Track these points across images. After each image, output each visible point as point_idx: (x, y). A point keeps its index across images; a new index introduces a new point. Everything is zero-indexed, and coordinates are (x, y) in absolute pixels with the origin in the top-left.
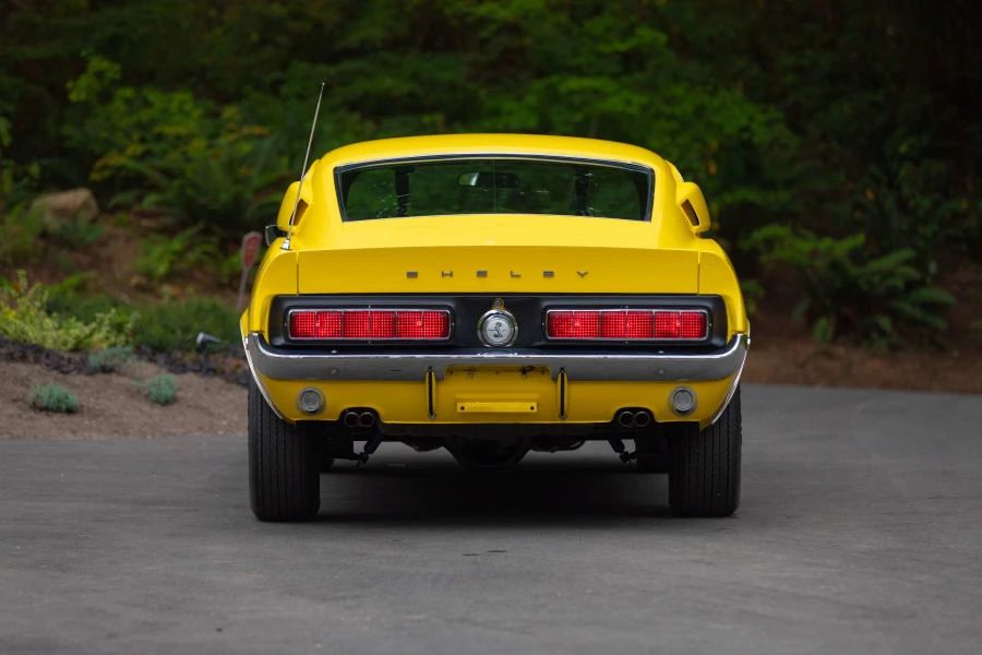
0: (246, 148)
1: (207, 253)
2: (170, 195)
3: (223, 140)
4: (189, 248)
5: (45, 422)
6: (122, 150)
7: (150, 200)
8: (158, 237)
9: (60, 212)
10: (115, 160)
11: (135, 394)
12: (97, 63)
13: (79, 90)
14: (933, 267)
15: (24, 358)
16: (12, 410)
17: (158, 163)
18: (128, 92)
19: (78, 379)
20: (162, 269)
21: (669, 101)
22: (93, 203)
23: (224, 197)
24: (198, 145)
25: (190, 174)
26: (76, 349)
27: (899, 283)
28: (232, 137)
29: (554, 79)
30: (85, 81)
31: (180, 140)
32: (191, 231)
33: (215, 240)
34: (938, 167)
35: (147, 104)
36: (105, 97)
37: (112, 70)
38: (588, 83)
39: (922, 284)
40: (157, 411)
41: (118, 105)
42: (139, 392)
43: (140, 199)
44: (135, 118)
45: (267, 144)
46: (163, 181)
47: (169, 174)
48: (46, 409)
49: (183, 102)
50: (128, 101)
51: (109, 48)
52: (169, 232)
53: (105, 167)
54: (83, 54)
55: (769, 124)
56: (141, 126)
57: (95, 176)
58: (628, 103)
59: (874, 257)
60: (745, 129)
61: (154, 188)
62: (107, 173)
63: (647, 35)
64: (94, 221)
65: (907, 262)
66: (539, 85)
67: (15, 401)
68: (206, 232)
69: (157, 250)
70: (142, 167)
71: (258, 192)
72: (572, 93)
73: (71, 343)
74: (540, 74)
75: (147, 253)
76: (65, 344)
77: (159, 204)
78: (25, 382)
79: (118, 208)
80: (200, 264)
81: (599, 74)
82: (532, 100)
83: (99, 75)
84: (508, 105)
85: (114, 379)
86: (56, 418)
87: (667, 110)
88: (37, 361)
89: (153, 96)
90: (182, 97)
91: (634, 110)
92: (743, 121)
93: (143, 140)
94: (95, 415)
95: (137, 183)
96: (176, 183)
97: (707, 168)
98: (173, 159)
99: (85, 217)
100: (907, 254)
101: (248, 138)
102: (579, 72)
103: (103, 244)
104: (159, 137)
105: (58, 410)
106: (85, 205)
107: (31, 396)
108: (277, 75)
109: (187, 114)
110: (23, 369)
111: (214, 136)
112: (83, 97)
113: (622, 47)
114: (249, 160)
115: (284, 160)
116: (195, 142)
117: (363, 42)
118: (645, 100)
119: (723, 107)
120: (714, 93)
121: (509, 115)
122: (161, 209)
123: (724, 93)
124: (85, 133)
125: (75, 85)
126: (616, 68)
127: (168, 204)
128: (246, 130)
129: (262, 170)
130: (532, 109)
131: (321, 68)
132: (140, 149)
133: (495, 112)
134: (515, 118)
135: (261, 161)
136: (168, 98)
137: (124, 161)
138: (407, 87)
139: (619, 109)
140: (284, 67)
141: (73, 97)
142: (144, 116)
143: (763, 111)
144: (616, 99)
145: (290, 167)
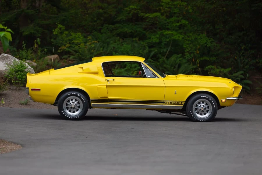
0: (93, 46)
2: (76, 56)
3: (88, 44)
6: (65, 45)
7: (71, 57)
9: (51, 60)
10: (63, 48)
12: (60, 26)
13: (56, 32)
14: (248, 75)
17: (73, 49)
18: (67, 32)
21: (188, 37)
22: (59, 58)
24: (82, 45)
25: (80, 51)
27: (239, 79)
28: (90, 43)
29: (163, 31)
30: (57, 30)
31: (78, 44)
34: (252, 51)
35: (71, 35)
36: (62, 33)
37: (63, 28)
38: (170, 32)
39: (245, 79)
41: (64, 35)
43: (69, 57)
44: (68, 38)
45: (98, 45)
46: (74, 53)
47: (76, 52)
50: (66, 34)
51: (62, 22)
53: (61, 49)
54: (57, 23)
55: (211, 42)
56: (69, 40)
57: (59, 51)
58: (179, 37)
59: (235, 73)
60: (206, 43)
61: (73, 55)
62: (61, 51)
63: (184, 22)
64: (59, 62)
65: (242, 74)
66: (159, 32)
70: (70, 50)
72: (167, 34)
74: (160, 29)
77: (73, 58)
79: (64, 59)
81: (173, 30)
82: (158, 36)
83: (60, 29)
84: (152, 37)
90: (79, 34)
91: (181, 39)
92: (205, 41)
93: (70, 43)
95: (68, 53)
96: (77, 54)
97: (197, 52)
98: (77, 48)
99: (57, 61)
100: (242, 72)
101: (93, 43)
102: (168, 29)
104: (73, 43)
106: (57, 58)
108: (100, 27)
109: (80, 38)
111: (85, 43)
112: (56, 33)
113: (178, 24)
114: (94, 48)
115: (102, 49)
116: (82, 44)
117: (121, 19)
118: (183, 36)
119: (201, 38)
120: (199, 35)
121: (153, 39)
122: (74, 59)
123: (201, 35)
124: (56, 41)
125: (55, 31)
126: (178, 29)
127: (75, 58)
128: (93, 42)
129: (97, 51)
130: (158, 38)
131: (111, 26)
132: (69, 45)
133: (150, 38)
134: (153, 40)
135: (96, 49)
136: (75, 34)
137: (65, 48)
138: (130, 31)
139: (177, 38)
140: (102, 25)
141: (54, 33)
142: (70, 38)
143: (210, 39)
144: (176, 36)
145: (103, 50)
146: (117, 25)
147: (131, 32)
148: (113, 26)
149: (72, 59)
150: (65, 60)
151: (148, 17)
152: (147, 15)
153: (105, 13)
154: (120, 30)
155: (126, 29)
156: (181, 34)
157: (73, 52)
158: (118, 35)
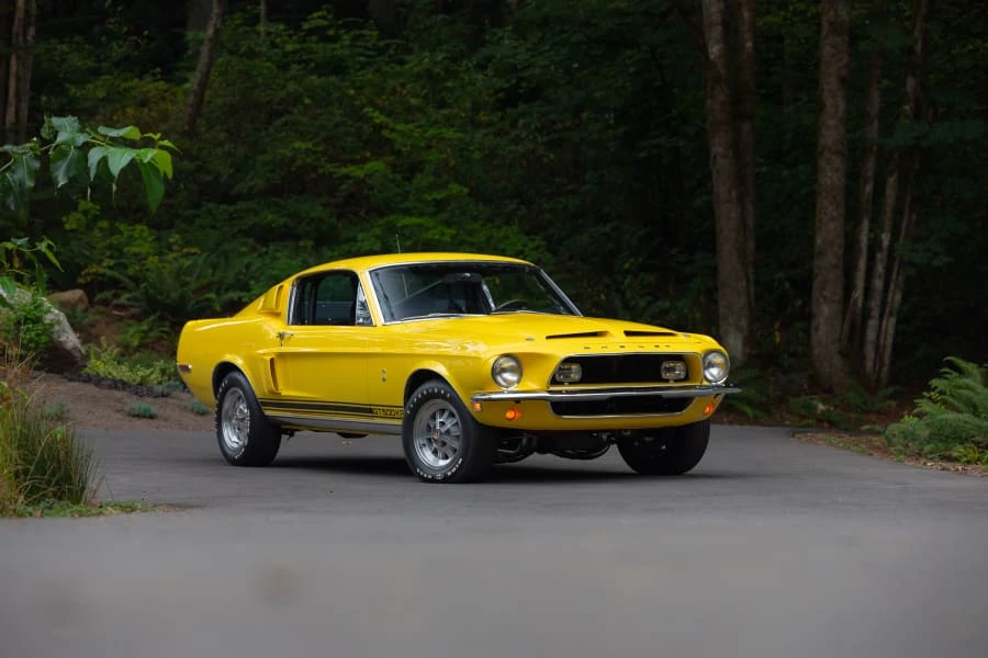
0: (187, 263)
1: (162, 332)
2: (137, 294)
3: (169, 257)
4: (151, 330)
5: (139, 423)
6: (99, 263)
7: (124, 299)
8: (131, 322)
9: (63, 305)
10: (95, 269)
11: (185, 408)
12: (85, 204)
13: (71, 223)
15: (116, 388)
16: (119, 416)
17: (127, 272)
18: (104, 224)
19: (150, 400)
20: (136, 343)
22: (85, 298)
23: (174, 295)
24: (153, 259)
25: (150, 279)
26: (140, 384)
28: (175, 255)
29: (392, 217)
30: (75, 216)
31: (140, 258)
32: (152, 318)
33: (167, 323)
34: (651, 278)
35: (118, 232)
36: (89, 227)
37: (94, 209)
38: (414, 220)
40: (199, 418)
41: (96, 233)
42: (185, 407)
43: (116, 296)
44: (108, 242)
45: (200, 261)
46: (131, 284)
47: (136, 280)
48: (138, 416)
49: (142, 231)
50: (101, 229)
52: (139, 318)
53: (88, 274)
54: (74, 197)
55: (537, 248)
56: (110, 247)
57: (81, 280)
58: (443, 234)
61: (125, 289)
62: (89, 279)
63: (455, 188)
64: (86, 310)
66: (381, 222)
67: (118, 411)
68: (162, 318)
69: (132, 330)
70: (116, 274)
71: (195, 292)
72: (404, 227)
73: (138, 379)
74: (382, 215)
75: (126, 332)
76: (134, 380)
77: (129, 299)
78: (120, 400)
79: (101, 303)
80: (159, 339)
81: (421, 214)
82: (377, 231)
83: (85, 213)
84: (360, 236)
85: (170, 401)
86: (145, 420)
87: (469, 239)
88: (124, 389)
89: (122, 227)
90: (142, 228)
93: (111, 257)
94: (166, 420)
95: (115, 284)
96: (141, 286)
99: (80, 307)
101: (187, 255)
102: (407, 212)
103: (92, 325)
104: (127, 255)
105: (144, 417)
106: (80, 300)
107: (127, 408)
109: (145, 239)
110: (118, 394)
111: (162, 254)
112: (74, 226)
113: (438, 196)
114: (189, 271)
115: (210, 271)
116: (151, 258)
117: (251, 188)
118: (454, 232)
119: (507, 238)
120: (499, 227)
121: (363, 241)
122: (131, 303)
123: (505, 228)
124: (72, 251)
125: (68, 219)
126: (433, 210)
127: (135, 299)
128: (185, 250)
129: (198, 278)
130: (377, 237)
131: (224, 207)
132: (112, 262)
133: (355, 240)
134: (366, 243)
135: (197, 271)
136: (131, 228)
137: (101, 271)
138: (282, 221)
139: (437, 237)
140: (197, 206)
141: (67, 227)
142: (114, 240)
143: (533, 240)
144: (434, 231)
145: (213, 275)
146: (242, 205)
147: (285, 226)
148: (231, 209)
149: (126, 303)
150: (102, 308)
151: (347, 177)
152: (344, 171)
153: (199, 169)
154: (251, 220)
155: (270, 217)
156: (448, 224)
157: (127, 280)
158: (247, 233)
